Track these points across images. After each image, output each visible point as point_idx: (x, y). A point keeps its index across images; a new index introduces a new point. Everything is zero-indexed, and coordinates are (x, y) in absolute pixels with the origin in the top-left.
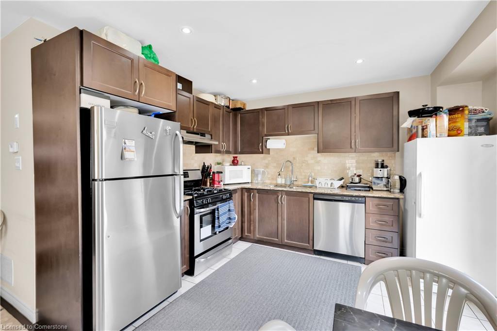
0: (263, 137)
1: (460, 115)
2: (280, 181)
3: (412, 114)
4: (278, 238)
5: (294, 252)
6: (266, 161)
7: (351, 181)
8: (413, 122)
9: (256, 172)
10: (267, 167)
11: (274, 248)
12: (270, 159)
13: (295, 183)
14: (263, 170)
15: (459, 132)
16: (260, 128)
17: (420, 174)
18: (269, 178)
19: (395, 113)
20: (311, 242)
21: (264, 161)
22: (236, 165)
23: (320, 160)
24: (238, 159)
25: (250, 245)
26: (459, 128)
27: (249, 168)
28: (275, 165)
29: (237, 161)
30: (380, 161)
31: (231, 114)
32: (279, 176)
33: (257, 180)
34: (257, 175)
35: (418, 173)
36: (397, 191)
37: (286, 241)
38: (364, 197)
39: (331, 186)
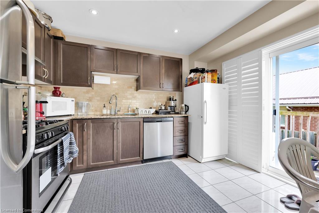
0: (91, 72)
1: (215, 74)
2: (105, 111)
3: (192, 71)
4: (113, 160)
5: (127, 167)
6: (90, 95)
7: (160, 109)
8: (194, 75)
9: (80, 104)
10: (90, 100)
11: (108, 170)
12: (93, 93)
13: (119, 113)
14: (88, 102)
15: (215, 82)
16: (89, 63)
17: (205, 102)
18: (92, 110)
19: (181, 70)
20: (141, 155)
21: (87, 95)
22: (59, 97)
23: (136, 96)
24: (60, 90)
25: (83, 175)
26: (215, 80)
27: (73, 101)
28: (99, 98)
29: (60, 92)
30: (172, 97)
31: (52, 39)
32: (105, 108)
33: (81, 112)
34: (81, 108)
35: (204, 101)
36: (184, 113)
37: (121, 160)
38: (172, 117)
39: (148, 113)
